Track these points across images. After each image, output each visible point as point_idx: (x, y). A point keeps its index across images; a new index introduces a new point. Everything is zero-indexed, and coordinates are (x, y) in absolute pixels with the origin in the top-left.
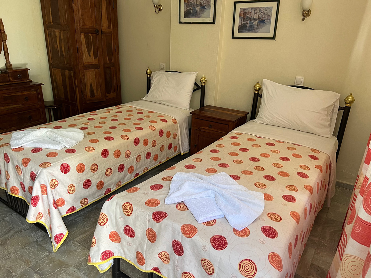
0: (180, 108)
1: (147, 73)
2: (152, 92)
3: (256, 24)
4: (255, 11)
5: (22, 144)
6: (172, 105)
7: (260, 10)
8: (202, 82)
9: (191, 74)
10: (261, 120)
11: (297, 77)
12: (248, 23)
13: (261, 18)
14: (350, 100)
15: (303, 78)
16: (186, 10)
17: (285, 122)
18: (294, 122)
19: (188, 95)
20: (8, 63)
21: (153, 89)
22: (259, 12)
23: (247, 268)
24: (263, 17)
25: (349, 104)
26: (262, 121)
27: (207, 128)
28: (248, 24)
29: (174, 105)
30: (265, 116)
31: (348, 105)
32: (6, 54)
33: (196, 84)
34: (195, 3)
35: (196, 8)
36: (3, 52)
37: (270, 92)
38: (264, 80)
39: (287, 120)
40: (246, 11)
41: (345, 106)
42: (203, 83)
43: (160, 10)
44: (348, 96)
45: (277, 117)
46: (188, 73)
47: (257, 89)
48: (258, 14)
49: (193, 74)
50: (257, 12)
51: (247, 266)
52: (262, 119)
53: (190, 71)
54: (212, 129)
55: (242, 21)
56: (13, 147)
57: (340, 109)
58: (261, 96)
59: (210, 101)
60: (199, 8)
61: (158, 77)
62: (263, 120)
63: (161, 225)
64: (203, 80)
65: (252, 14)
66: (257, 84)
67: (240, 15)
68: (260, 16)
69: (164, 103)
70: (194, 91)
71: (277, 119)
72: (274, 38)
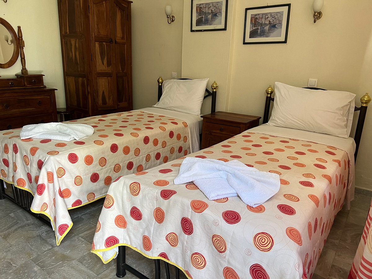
0: (191, 113)
1: (158, 81)
2: (163, 98)
4: (266, 17)
5: (31, 135)
6: (183, 111)
7: (271, 15)
8: (213, 88)
9: (202, 80)
10: (273, 123)
11: (310, 79)
12: (259, 28)
13: (272, 23)
14: (366, 99)
15: (316, 80)
16: (198, 18)
17: (299, 123)
18: (308, 123)
19: (199, 100)
20: (24, 69)
21: (164, 96)
22: (270, 17)
23: (263, 241)
24: (274, 21)
25: (365, 103)
26: (275, 123)
27: (218, 131)
28: (259, 30)
29: (185, 111)
30: (278, 118)
31: (364, 105)
32: (23, 60)
33: (207, 90)
34: (207, 12)
35: (208, 16)
36: (19, 58)
37: (283, 94)
38: (276, 82)
39: (302, 121)
40: (256, 17)
41: (361, 106)
42: (215, 89)
43: (173, 21)
44: (364, 96)
45: (290, 118)
46: (199, 80)
47: (269, 92)
48: (269, 19)
49: (204, 80)
50: (268, 17)
51: (262, 239)
53: (201, 78)
54: (224, 133)
55: (253, 26)
56: (22, 137)
57: (356, 109)
58: (273, 100)
59: (221, 107)
60: (210, 16)
61: (169, 85)
62: (277, 123)
63: (169, 202)
64: (214, 86)
65: (263, 20)
66: (269, 87)
67: (251, 21)
68: (271, 20)
69: (175, 109)
70: (205, 97)
71: (290, 120)
72: (285, 42)
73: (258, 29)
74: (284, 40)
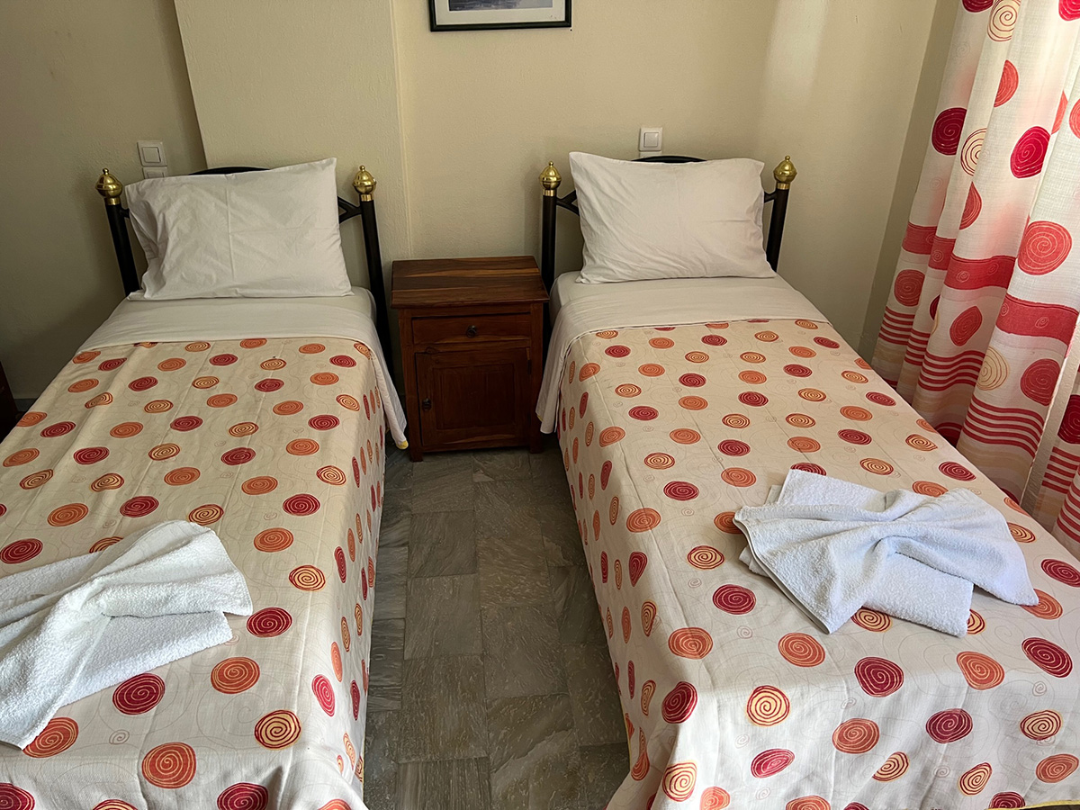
1: (103, 192)
8: (363, 190)
9: (314, 168)
10: (600, 275)
11: (644, 130)
14: (788, 173)
17: (672, 264)
19: (334, 243)
25: (785, 183)
26: (605, 275)
27: (462, 339)
30: (613, 261)
31: (783, 187)
33: (341, 203)
37: (607, 190)
38: (572, 155)
39: (676, 259)
41: (777, 189)
42: (367, 193)
44: (782, 165)
45: (648, 255)
46: (298, 167)
47: (553, 185)
49: (323, 167)
52: (606, 271)
53: (308, 160)
54: (478, 339)
58: (563, 203)
62: (610, 272)
64: (366, 183)
66: (549, 170)
71: (650, 263)
72: (567, 23)
74: (563, 19)
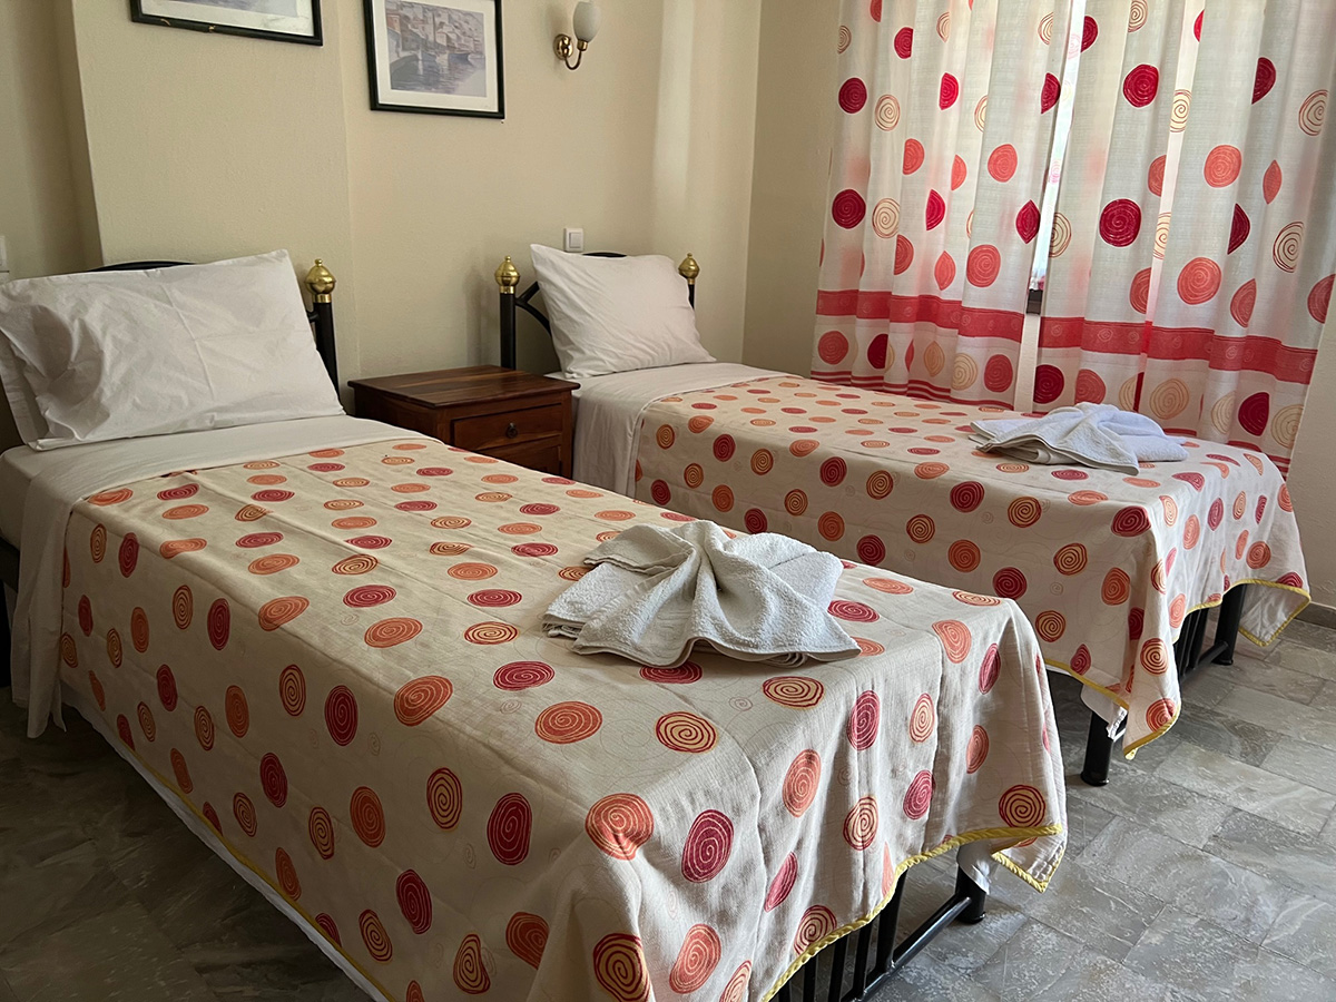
3: (446, 63)
4: (437, 20)
7: (450, 17)
11: (568, 230)
12: (420, 57)
13: (456, 45)
22: (447, 23)
24: (463, 42)
25: (692, 278)
28: (420, 62)
30: (604, 351)
38: (532, 246)
40: (405, 12)
48: (446, 29)
50: (442, 24)
52: (596, 363)
55: (398, 46)
58: (521, 302)
62: (601, 363)
64: (326, 280)
65: (429, 28)
66: (505, 265)
67: (389, 23)
68: (453, 36)
72: (500, 115)
73: (418, 60)
74: (496, 110)
